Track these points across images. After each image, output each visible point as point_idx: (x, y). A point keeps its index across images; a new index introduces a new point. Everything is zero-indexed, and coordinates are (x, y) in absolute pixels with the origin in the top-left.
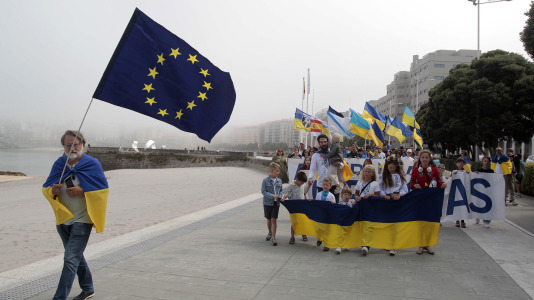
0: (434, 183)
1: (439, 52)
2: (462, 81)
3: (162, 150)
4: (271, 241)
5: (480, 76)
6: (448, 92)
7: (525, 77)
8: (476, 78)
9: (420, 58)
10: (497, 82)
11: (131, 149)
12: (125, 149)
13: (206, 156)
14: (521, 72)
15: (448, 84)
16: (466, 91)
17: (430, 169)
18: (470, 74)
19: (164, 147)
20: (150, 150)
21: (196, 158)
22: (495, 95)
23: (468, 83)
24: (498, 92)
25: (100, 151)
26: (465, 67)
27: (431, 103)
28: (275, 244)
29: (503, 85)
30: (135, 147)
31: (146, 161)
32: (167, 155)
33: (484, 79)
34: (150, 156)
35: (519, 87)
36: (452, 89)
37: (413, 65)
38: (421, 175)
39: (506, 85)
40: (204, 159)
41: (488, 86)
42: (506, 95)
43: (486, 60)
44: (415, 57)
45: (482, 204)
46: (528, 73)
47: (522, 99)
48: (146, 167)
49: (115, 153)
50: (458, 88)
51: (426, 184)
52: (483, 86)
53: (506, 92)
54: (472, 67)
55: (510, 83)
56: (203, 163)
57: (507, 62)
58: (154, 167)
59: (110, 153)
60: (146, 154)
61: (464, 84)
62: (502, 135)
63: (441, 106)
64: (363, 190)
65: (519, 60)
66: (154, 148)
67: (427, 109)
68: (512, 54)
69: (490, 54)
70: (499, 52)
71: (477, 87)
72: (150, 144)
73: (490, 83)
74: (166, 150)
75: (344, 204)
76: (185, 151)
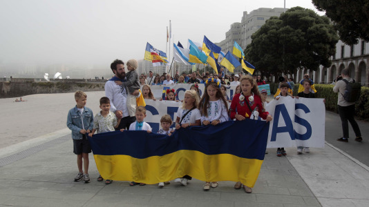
0: (256, 113)
1: (261, 9)
2: (273, 28)
3: (66, 80)
4: (82, 179)
5: (285, 24)
6: (264, 36)
7: (315, 25)
8: (283, 26)
9: (248, 13)
10: (296, 29)
11: (43, 79)
12: (38, 79)
13: (98, 83)
14: (312, 21)
15: (264, 30)
16: (276, 35)
17: (252, 98)
18: (279, 23)
19: (68, 77)
20: (57, 79)
21: (92, 85)
22: (295, 38)
23: (277, 29)
24: (297, 36)
25: (19, 81)
26: (276, 18)
27: (253, 44)
28: (87, 182)
29: (300, 31)
30: (46, 78)
31: (55, 88)
32: (70, 83)
33: (287, 26)
34: (58, 84)
35: (311, 32)
36: (267, 34)
37: (243, 18)
38: (242, 104)
39: (303, 31)
40: (98, 86)
41: (290, 31)
42: (302, 38)
43: (289, 13)
44: (245, 13)
45: (304, 130)
46: (317, 23)
47: (313, 40)
48: (55, 92)
49: (31, 82)
50: (271, 33)
51: (247, 115)
52: (287, 32)
53: (302, 36)
54: (280, 19)
55: (305, 30)
56: (97, 88)
57: (304, 15)
58: (61, 92)
59: (27, 82)
60: (55, 82)
61: (274, 30)
62: (299, 65)
63: (259, 46)
64: (183, 117)
65: (311, 14)
66: (61, 78)
67: (250, 48)
68: (307, 9)
69: (292, 10)
70: (298, 8)
71: (283, 32)
72: (58, 75)
73: (291, 29)
74: (69, 80)
75: (164, 133)
76: (84, 80)
